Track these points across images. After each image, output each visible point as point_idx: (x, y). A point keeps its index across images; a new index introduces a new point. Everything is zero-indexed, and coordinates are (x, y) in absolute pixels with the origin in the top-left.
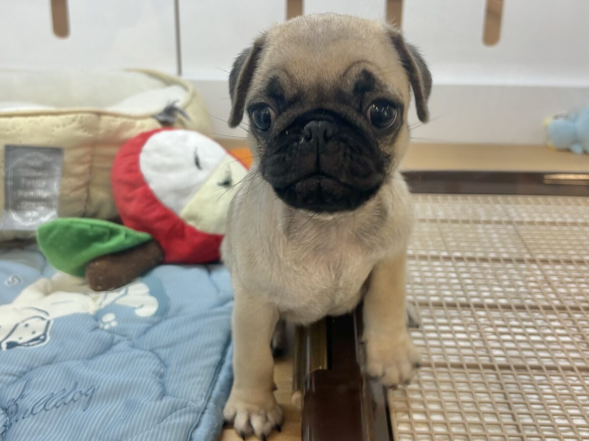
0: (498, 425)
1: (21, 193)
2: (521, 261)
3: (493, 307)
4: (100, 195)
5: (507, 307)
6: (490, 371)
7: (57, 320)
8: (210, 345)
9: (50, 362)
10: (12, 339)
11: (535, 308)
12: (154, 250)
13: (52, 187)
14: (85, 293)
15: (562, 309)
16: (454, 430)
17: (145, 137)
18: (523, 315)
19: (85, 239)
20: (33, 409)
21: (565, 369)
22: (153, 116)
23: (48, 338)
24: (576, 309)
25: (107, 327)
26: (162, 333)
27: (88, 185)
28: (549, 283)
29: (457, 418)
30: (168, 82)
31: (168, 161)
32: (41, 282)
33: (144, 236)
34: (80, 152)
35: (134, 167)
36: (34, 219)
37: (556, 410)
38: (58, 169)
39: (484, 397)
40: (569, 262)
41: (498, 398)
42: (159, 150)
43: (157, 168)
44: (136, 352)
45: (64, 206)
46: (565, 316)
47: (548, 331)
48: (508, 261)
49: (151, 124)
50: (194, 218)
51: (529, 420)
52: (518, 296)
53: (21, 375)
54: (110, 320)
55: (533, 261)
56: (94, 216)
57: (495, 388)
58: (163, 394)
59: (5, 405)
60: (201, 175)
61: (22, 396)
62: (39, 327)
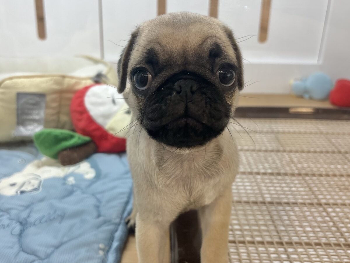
0: (268, 231)
1: (25, 117)
2: (278, 151)
3: (265, 174)
4: (64, 118)
5: (272, 174)
6: (263, 204)
8: (122, 193)
9: (42, 200)
10: (23, 189)
11: (286, 174)
12: (92, 146)
13: (40, 114)
15: (299, 175)
16: (246, 233)
17: (87, 89)
18: (279, 177)
19: (58, 140)
20: (35, 222)
21: (302, 204)
22: (91, 78)
23: (41, 189)
24: (307, 175)
25: (70, 183)
26: (98, 186)
27: (58, 113)
28: (293, 162)
29: (247, 227)
30: (96, 62)
31: (99, 100)
33: (87, 138)
34: (54, 96)
35: (81, 104)
36: (32, 130)
37: (297, 223)
38: (43, 105)
39: (261, 217)
40: (303, 152)
41: (268, 218)
42: (95, 95)
43: (94, 104)
44: (85, 195)
45: (47, 123)
46: (300, 178)
47: (292, 185)
48: (272, 151)
49: (89, 82)
50: (113, 129)
51: (283, 228)
52: (277, 168)
53: (27, 207)
54: (71, 180)
55: (284, 151)
57: (266, 213)
58: (99, 216)
59: (21, 220)
60: (115, 108)
61: (29, 216)
62: (35, 183)
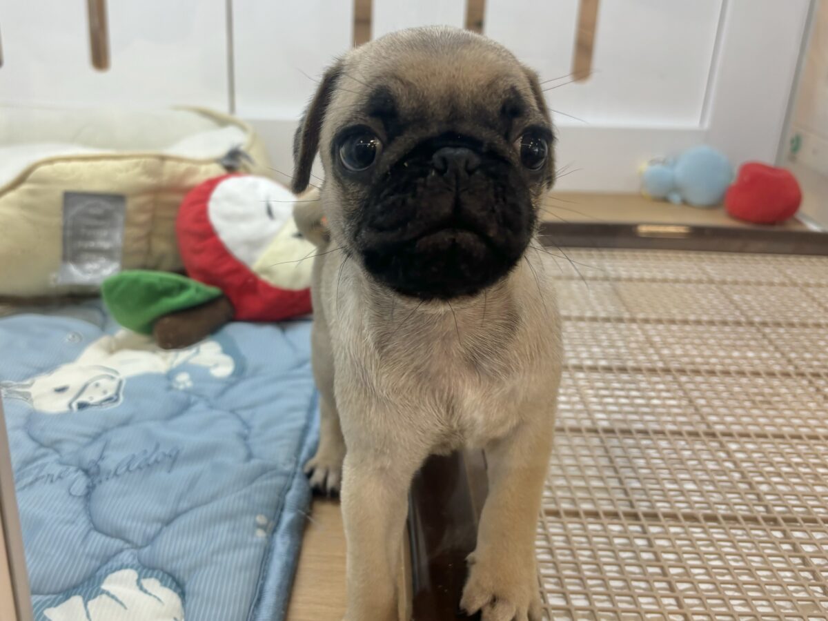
0: (606, 489)
1: (80, 244)
2: (620, 320)
3: (594, 369)
4: (162, 246)
5: (608, 369)
6: (593, 434)
7: (130, 380)
8: (293, 409)
9: (125, 423)
10: (84, 398)
11: (638, 370)
12: (223, 307)
13: (115, 238)
14: (154, 351)
15: (667, 371)
16: (559, 493)
17: (212, 184)
18: (625, 377)
19: (155, 293)
20: (116, 471)
21: (673, 433)
22: (217, 161)
23: (122, 398)
24: (682, 371)
25: (181, 387)
26: (241, 394)
27: (149, 236)
28: (652, 344)
29: (561, 482)
30: (222, 122)
31: (239, 210)
32: (104, 340)
33: (214, 291)
34: (142, 200)
35: (202, 217)
36: (96, 271)
37: (664, 474)
38: (120, 218)
39: (589, 461)
40: (673, 322)
41: (604, 462)
42: (229, 198)
43: (228, 217)
44: (215, 413)
45: (126, 257)
46: (669, 378)
47: (653, 394)
48: (607, 320)
49: (216, 170)
50: (267, 271)
51: (636, 485)
52: (618, 357)
53: (95, 437)
54: (183, 380)
55: (633, 320)
56: (155, 268)
57: (599, 452)
58: (250, 456)
59: (85, 466)
60: (273, 226)
61: (101, 458)
62: (110, 387)
